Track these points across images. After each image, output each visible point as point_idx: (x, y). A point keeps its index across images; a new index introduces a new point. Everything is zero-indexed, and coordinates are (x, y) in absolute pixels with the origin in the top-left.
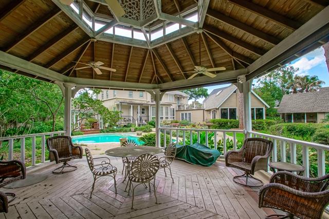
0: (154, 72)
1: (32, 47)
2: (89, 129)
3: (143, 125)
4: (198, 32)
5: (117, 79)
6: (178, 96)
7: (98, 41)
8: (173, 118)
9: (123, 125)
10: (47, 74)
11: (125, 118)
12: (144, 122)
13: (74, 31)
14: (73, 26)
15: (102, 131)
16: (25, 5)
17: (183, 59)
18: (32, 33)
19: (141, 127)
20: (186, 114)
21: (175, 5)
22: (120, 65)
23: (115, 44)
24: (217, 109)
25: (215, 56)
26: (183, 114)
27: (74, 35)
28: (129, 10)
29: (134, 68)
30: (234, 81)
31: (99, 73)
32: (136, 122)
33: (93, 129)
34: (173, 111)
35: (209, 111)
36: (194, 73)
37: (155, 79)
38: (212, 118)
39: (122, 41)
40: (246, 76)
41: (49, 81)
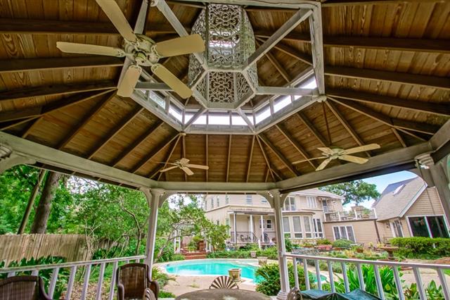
0: (267, 166)
1: (116, 151)
2: (193, 252)
3: (268, 246)
4: (320, 101)
5: (216, 179)
6: (324, 199)
7: (187, 135)
8: (321, 235)
9: (239, 246)
10: (132, 180)
11: (242, 236)
12: (271, 241)
13: (160, 127)
14: (158, 122)
15: (209, 255)
16: (107, 109)
17: (306, 141)
18: (114, 135)
19: (267, 250)
20: (342, 228)
21: (281, 76)
22: (218, 160)
23: (209, 135)
24: (400, 218)
25: (360, 130)
26: (336, 229)
27: (160, 131)
28: (220, 93)
29: (236, 163)
30: (409, 165)
31: (190, 173)
32: (259, 241)
33: (198, 252)
34: (319, 223)
35: (386, 222)
36: (325, 159)
37: (270, 176)
38: (395, 236)
39: (218, 131)
40: (432, 155)
41: (135, 188)
